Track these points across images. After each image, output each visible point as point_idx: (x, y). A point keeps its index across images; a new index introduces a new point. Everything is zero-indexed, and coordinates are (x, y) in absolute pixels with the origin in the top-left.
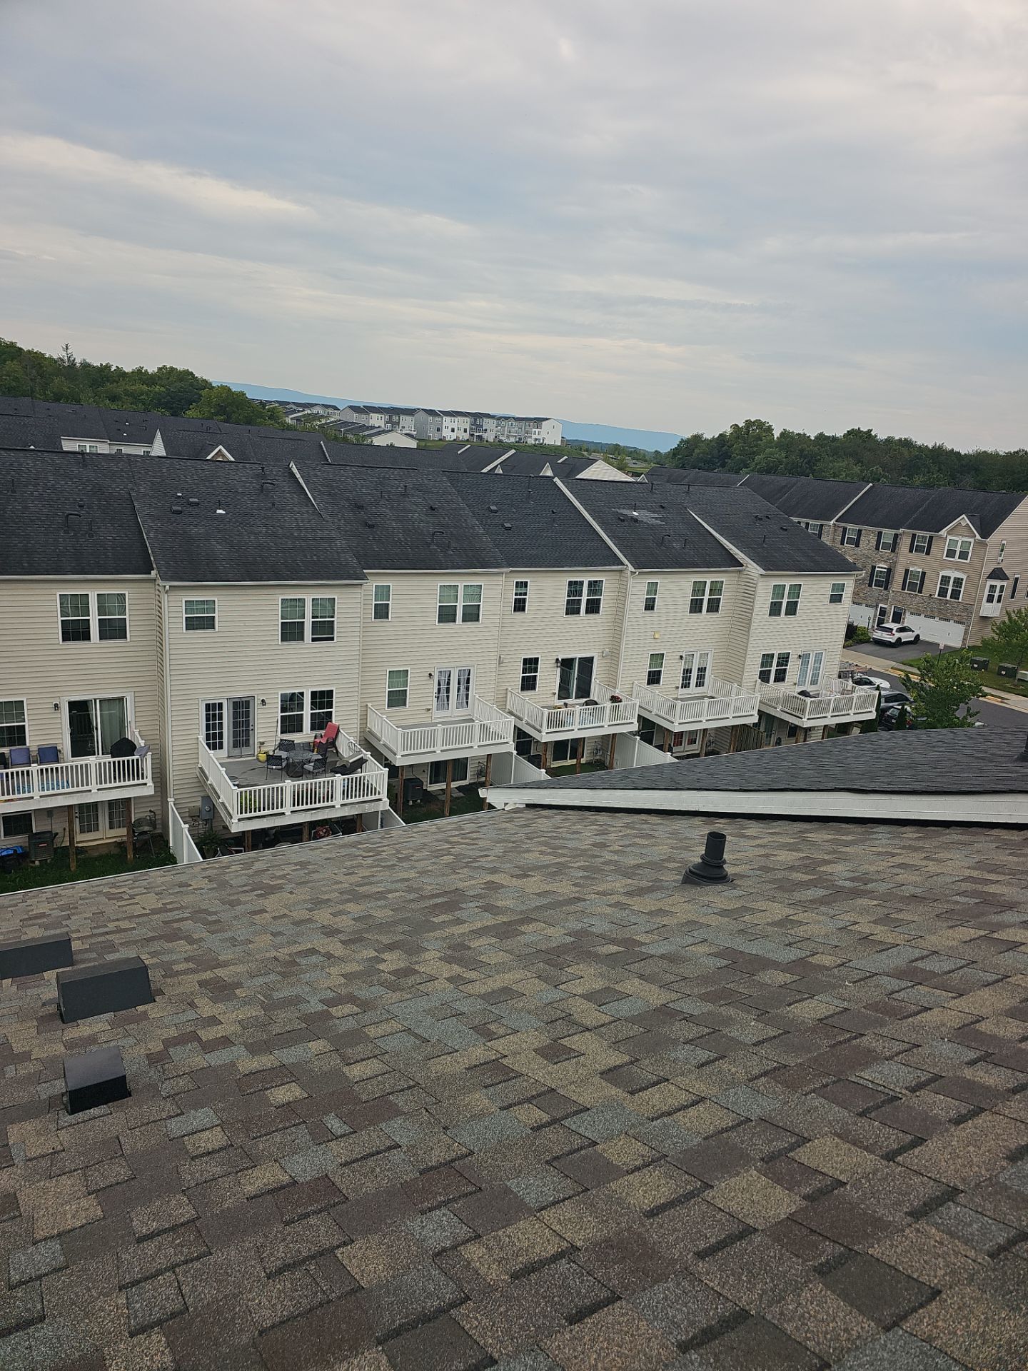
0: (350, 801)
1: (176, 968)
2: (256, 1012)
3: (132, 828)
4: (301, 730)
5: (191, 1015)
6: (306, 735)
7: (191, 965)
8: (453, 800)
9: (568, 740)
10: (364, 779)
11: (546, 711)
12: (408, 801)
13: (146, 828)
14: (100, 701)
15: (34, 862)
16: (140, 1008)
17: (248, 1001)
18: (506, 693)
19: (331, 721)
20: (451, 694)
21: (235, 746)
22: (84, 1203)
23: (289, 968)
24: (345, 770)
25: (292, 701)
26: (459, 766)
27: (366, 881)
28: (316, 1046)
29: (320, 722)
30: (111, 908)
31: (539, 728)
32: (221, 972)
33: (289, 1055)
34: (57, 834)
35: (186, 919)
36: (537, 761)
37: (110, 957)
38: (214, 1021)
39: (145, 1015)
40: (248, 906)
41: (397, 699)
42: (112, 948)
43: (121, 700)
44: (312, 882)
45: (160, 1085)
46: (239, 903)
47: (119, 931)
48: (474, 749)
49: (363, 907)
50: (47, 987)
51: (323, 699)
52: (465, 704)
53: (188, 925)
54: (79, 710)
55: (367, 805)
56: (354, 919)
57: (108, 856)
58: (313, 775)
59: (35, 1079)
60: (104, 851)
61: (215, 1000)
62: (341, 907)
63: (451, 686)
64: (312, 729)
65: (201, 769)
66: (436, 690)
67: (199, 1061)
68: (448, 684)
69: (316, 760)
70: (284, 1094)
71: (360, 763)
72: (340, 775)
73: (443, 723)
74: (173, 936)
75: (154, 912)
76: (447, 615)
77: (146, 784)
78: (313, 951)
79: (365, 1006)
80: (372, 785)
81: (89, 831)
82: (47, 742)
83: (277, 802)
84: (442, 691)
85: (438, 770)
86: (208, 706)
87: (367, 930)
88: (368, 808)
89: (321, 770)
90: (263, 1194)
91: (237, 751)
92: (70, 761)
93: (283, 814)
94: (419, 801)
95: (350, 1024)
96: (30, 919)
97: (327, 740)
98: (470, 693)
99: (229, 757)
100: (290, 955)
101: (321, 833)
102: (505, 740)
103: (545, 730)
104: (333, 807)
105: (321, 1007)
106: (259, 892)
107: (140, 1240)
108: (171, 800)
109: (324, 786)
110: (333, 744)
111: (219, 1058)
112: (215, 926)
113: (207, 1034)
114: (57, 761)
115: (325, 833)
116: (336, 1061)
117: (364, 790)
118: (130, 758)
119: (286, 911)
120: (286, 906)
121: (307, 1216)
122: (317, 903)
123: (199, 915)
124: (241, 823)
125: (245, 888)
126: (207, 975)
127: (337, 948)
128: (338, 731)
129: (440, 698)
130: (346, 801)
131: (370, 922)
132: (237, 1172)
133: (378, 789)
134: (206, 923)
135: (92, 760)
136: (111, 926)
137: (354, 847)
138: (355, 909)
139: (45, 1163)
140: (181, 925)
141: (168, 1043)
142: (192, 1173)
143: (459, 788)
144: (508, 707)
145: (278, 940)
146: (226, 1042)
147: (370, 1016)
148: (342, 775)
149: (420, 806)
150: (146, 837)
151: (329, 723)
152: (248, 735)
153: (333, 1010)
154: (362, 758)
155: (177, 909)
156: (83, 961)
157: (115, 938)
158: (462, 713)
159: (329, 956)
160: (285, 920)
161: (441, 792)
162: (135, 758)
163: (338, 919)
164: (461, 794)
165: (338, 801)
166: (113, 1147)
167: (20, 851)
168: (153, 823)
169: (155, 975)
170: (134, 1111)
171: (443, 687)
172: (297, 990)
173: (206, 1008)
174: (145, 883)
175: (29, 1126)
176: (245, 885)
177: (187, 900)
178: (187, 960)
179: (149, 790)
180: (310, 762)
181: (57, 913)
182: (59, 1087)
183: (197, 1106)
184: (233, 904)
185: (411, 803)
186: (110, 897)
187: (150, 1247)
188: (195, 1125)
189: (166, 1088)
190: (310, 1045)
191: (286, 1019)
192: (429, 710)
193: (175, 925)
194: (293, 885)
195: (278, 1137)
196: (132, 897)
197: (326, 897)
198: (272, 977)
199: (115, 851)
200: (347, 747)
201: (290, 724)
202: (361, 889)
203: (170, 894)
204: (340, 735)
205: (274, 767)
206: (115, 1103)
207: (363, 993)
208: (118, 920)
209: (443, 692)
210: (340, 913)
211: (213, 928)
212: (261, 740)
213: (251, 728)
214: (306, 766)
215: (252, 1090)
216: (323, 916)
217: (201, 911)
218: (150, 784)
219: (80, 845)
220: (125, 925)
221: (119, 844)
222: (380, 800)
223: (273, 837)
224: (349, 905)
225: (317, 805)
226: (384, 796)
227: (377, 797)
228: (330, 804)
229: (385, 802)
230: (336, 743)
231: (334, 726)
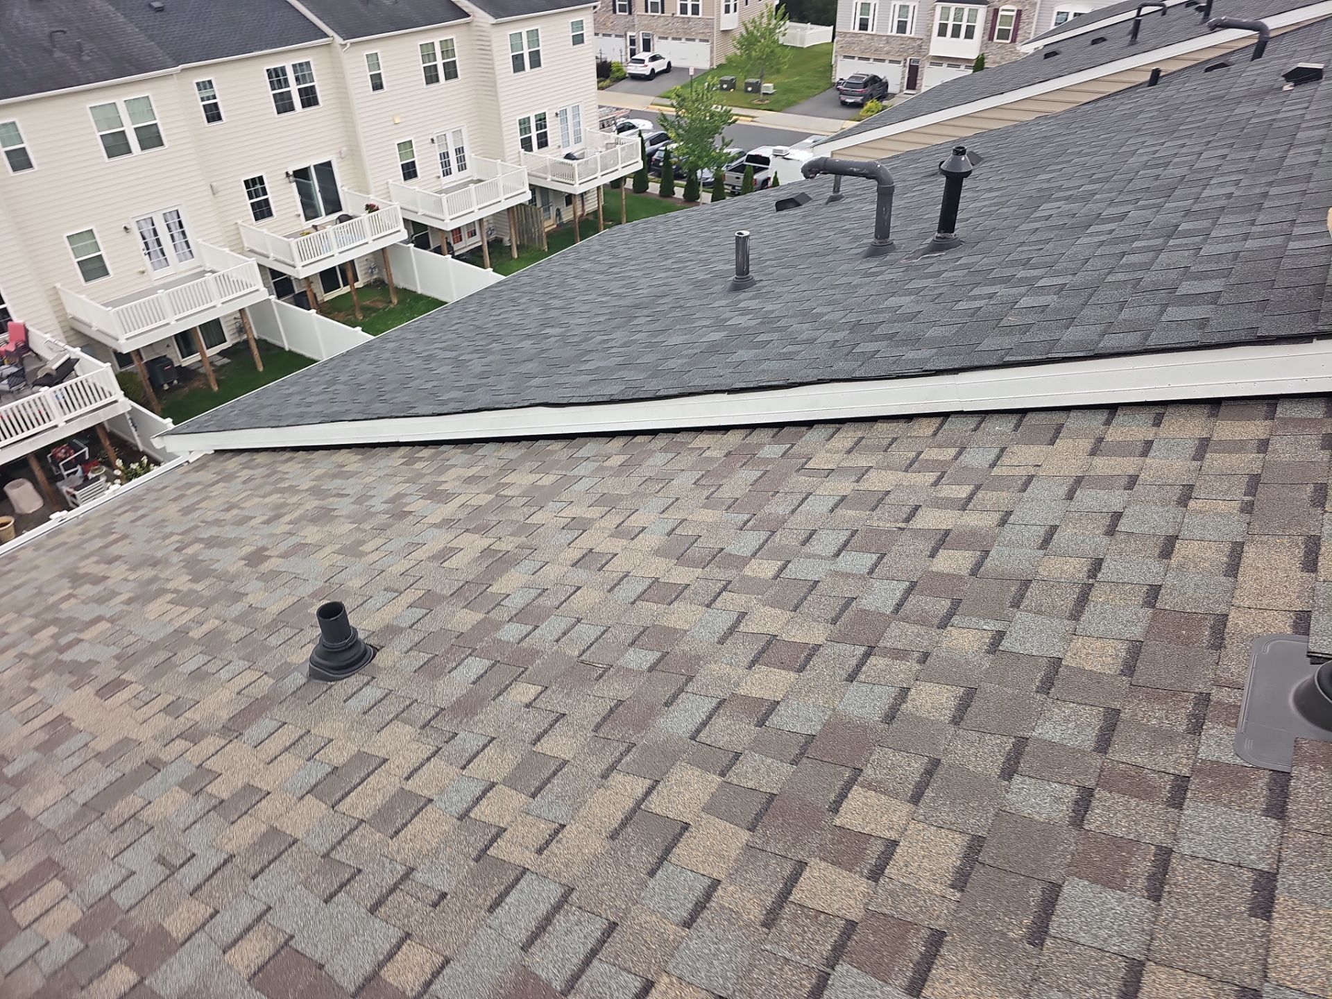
0: (74, 414)
8: (218, 370)
9: (334, 268)
10: (83, 384)
11: (293, 241)
12: (162, 386)
18: (238, 229)
19: (11, 320)
20: (164, 246)
24: (51, 380)
26: (213, 330)
31: (292, 263)
36: (302, 301)
41: (94, 269)
48: (220, 307)
52: (188, 255)
55: (99, 413)
63: (160, 236)
66: (143, 246)
68: (155, 233)
69: (8, 376)
71: (67, 368)
72: (46, 388)
73: (166, 286)
76: (116, 145)
80: (96, 387)
84: (150, 245)
85: (185, 340)
88: (104, 416)
89: (20, 386)
94: (175, 382)
97: (16, 346)
98: (189, 238)
101: (60, 455)
102: (254, 289)
103: (299, 264)
104: (54, 427)
109: (32, 406)
110: (26, 347)
115: (65, 453)
117: (88, 396)
128: (27, 331)
129: (152, 254)
130: (69, 416)
133: (105, 389)
143: (222, 354)
144: (246, 245)
148: (50, 386)
149: (178, 387)
151: (9, 323)
154: (69, 359)
158: (189, 264)
161: (200, 365)
164: (226, 360)
165: (59, 419)
171: (151, 239)
185: (166, 387)
192: (143, 272)
200: (47, 347)
204: (30, 334)
209: (152, 246)
222: (115, 402)
225: (32, 431)
226: (119, 394)
227: (110, 400)
228: (49, 425)
229: (122, 402)
230: (31, 345)
231: (18, 326)
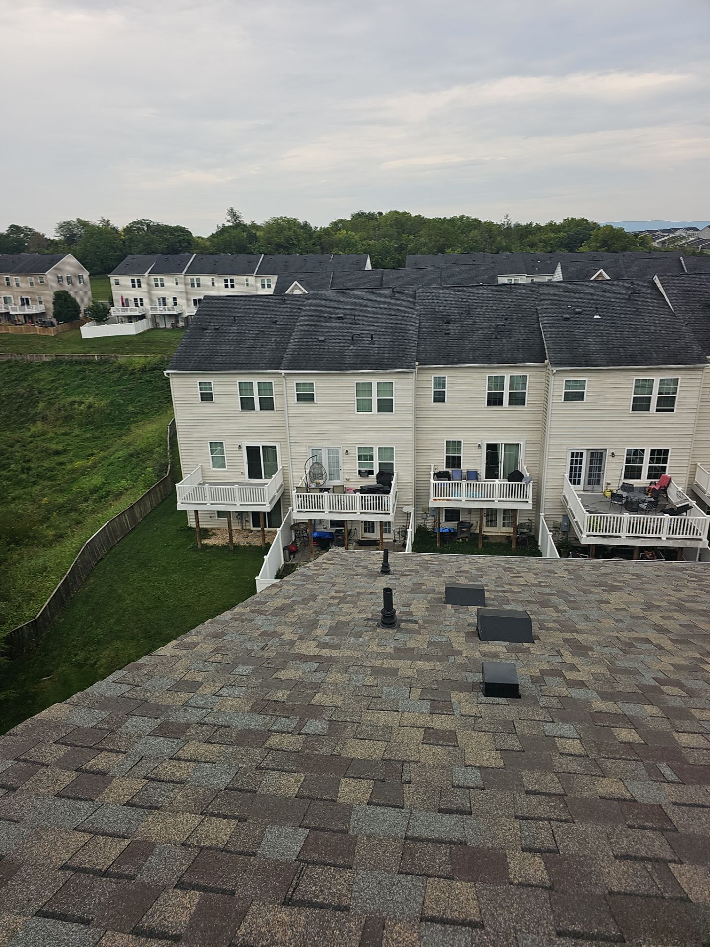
0: (674, 536)
1: (548, 625)
2: (603, 670)
3: (517, 528)
4: (639, 477)
5: (557, 659)
6: (644, 481)
7: (557, 626)
10: (688, 522)
13: (525, 530)
14: (505, 445)
15: (459, 539)
16: (526, 645)
17: (599, 662)
19: (664, 474)
21: (589, 484)
22: (493, 753)
23: (628, 647)
24: (673, 512)
25: (635, 456)
27: (691, 599)
28: (651, 710)
29: (656, 473)
30: (506, 576)
32: (578, 636)
33: (630, 709)
34: (473, 524)
35: (553, 595)
37: (506, 607)
38: (573, 668)
39: (528, 650)
40: (597, 596)
42: (507, 602)
43: (517, 445)
44: (645, 590)
45: (538, 697)
46: (590, 593)
47: (511, 592)
49: (687, 618)
50: (471, 614)
51: (660, 456)
53: (554, 599)
54: (492, 449)
55: (688, 542)
56: (681, 625)
57: (501, 544)
58: (646, 512)
59: (463, 668)
60: (499, 540)
61: (574, 654)
62: (670, 614)
64: (649, 478)
65: (564, 496)
67: (565, 691)
69: (649, 501)
70: (625, 735)
71: (686, 508)
72: (668, 515)
74: (545, 604)
75: (532, 585)
77: (527, 502)
78: (647, 641)
79: (691, 693)
80: (694, 527)
81: (491, 526)
82: (472, 467)
83: (616, 528)
86: (573, 454)
87: (692, 637)
88: (689, 544)
89: (652, 509)
90: (611, 798)
91: (590, 488)
92: (483, 480)
93: (620, 537)
95: (679, 702)
96: (460, 572)
97: (660, 488)
99: (584, 491)
100: (629, 638)
101: (648, 556)
104: (660, 538)
105: (653, 683)
106: (605, 588)
107: (528, 792)
108: (542, 515)
109: (654, 521)
110: (664, 490)
111: (577, 693)
112: (573, 604)
113: (570, 675)
114: (477, 480)
115: (651, 556)
116: (665, 726)
117: (687, 530)
118: (520, 483)
119: (625, 607)
120: (624, 603)
121: (645, 828)
122: (650, 606)
123: (562, 594)
124: (589, 538)
125: (595, 584)
126: (569, 636)
127: (668, 645)
128: (670, 482)
130: (671, 536)
131: (696, 631)
132: (592, 776)
133: (699, 531)
134: (567, 601)
135: (497, 482)
136: (507, 588)
137: (680, 571)
138: (683, 618)
139: (471, 720)
140: (550, 597)
141: (543, 672)
142: (560, 763)
145: (620, 625)
146: (581, 684)
147: (694, 702)
148: (670, 515)
150: (524, 536)
152: (599, 477)
153: (664, 688)
154: (688, 504)
155: (547, 587)
156: (491, 605)
157: (510, 596)
159: (660, 647)
160: (624, 613)
162: (522, 483)
163: (666, 622)
165: (664, 535)
166: (510, 727)
167: (452, 531)
168: (529, 528)
169: (535, 626)
170: (524, 709)
172: (635, 665)
173: (569, 659)
174: (526, 565)
175: (463, 695)
176: (594, 581)
177: (555, 582)
178: (555, 622)
179: (529, 506)
180: (644, 502)
181: (475, 572)
182: (478, 677)
183: (564, 720)
184: (586, 592)
186: (506, 569)
187: (534, 800)
188: (561, 733)
189: (543, 701)
190: (646, 707)
191: (624, 683)
193: (546, 597)
194: (631, 589)
195: (622, 764)
196: (519, 572)
197: (657, 603)
198: (616, 650)
199: (505, 541)
200: (676, 494)
201: (632, 472)
202: (687, 604)
203: (543, 576)
205: (616, 502)
206: (511, 699)
207: (692, 684)
208: (510, 585)
210: (669, 618)
211: (572, 605)
212: (609, 482)
213: (602, 472)
214: (640, 505)
215: (602, 724)
216: (655, 617)
217: (564, 592)
218: (530, 502)
219: (485, 534)
220: (515, 589)
221: (508, 538)
222: (701, 539)
223: (610, 552)
224: (675, 613)
225: (647, 535)
226: (704, 537)
227: (698, 537)
228: (657, 535)
229: (705, 542)
230: (667, 491)
231: (667, 477)
